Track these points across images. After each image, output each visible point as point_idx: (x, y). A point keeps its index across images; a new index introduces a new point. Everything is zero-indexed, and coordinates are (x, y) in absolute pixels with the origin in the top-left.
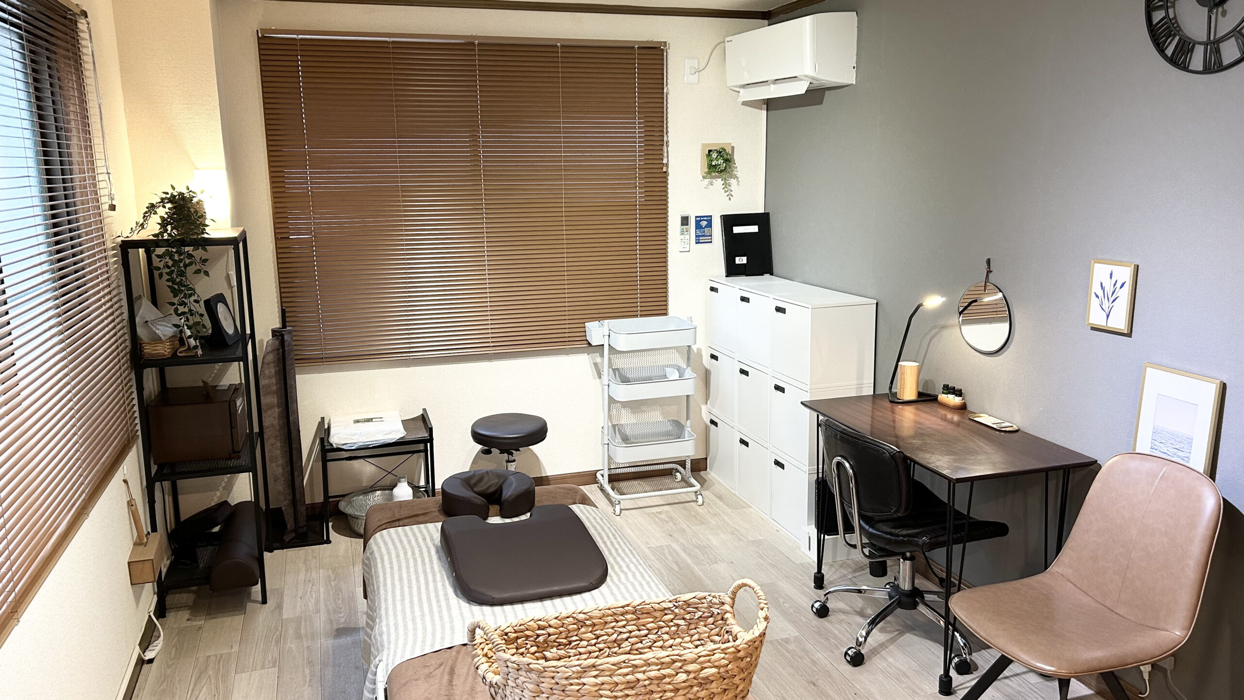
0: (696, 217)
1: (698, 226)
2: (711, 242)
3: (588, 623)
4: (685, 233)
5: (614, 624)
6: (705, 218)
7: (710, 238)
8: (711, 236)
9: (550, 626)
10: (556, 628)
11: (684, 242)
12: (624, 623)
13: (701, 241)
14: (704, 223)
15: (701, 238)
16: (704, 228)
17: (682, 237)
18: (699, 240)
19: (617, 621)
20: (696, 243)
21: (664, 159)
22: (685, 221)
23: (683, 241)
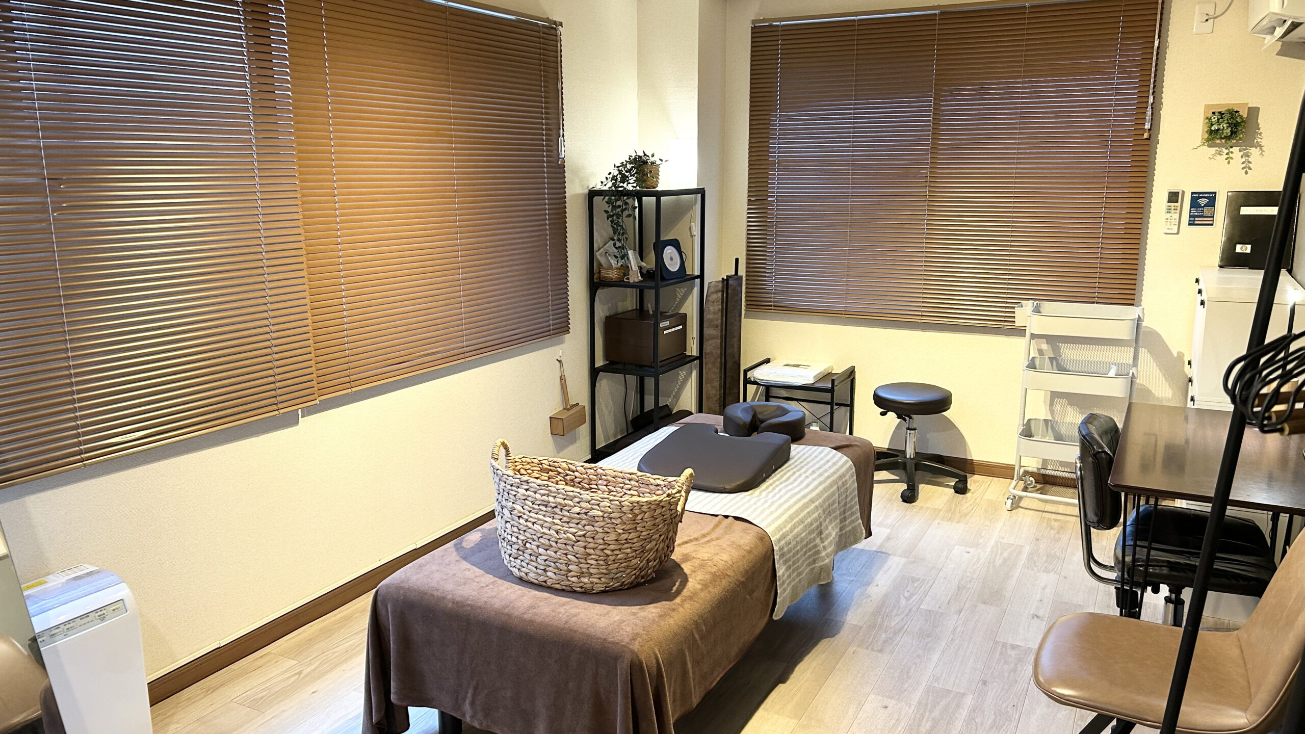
0: (1193, 193)
1: (1194, 203)
2: (1212, 225)
3: (603, 477)
4: (1173, 211)
5: (622, 485)
6: (1206, 195)
7: (1211, 219)
8: (1213, 217)
9: (577, 471)
10: (581, 474)
11: (1171, 223)
12: (630, 487)
13: (1196, 222)
14: (1203, 202)
15: (1196, 219)
16: (1203, 207)
17: (1168, 216)
18: (1194, 221)
19: (625, 484)
20: (1190, 224)
21: (1146, 124)
22: (1174, 197)
23: (1169, 220)
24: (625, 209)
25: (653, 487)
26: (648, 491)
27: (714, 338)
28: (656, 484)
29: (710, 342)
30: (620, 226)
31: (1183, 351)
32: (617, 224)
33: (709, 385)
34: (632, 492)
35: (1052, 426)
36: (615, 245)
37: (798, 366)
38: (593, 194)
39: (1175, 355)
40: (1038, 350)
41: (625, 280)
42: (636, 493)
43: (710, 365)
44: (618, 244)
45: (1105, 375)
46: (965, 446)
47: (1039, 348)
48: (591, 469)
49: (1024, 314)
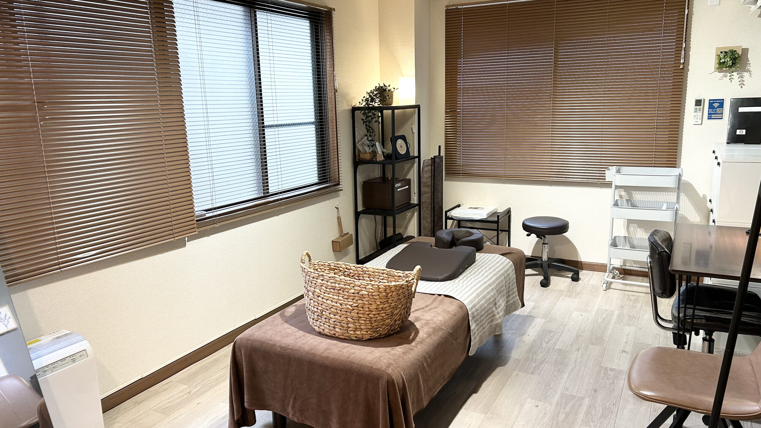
0: (710, 100)
1: (711, 106)
2: (722, 118)
4: (698, 111)
6: (718, 101)
8: (722, 114)
11: (697, 118)
13: (712, 117)
14: (716, 105)
15: (712, 115)
16: (716, 108)
17: (696, 114)
18: (711, 116)
20: (708, 119)
21: (682, 60)
22: (698, 103)
23: (696, 117)
24: (374, 118)
25: (396, 278)
26: (394, 280)
27: (426, 193)
28: (398, 276)
29: (425, 195)
30: (371, 128)
31: (706, 194)
32: (369, 126)
33: (424, 221)
34: (384, 281)
35: (629, 240)
36: (368, 138)
37: (477, 208)
38: (354, 109)
39: (701, 196)
40: (619, 195)
41: (374, 160)
42: (386, 281)
43: (425, 209)
44: (370, 138)
45: (660, 209)
46: (577, 253)
47: (620, 194)
48: (359, 268)
49: (611, 174)
